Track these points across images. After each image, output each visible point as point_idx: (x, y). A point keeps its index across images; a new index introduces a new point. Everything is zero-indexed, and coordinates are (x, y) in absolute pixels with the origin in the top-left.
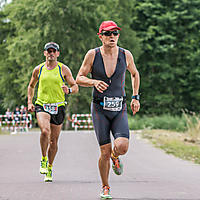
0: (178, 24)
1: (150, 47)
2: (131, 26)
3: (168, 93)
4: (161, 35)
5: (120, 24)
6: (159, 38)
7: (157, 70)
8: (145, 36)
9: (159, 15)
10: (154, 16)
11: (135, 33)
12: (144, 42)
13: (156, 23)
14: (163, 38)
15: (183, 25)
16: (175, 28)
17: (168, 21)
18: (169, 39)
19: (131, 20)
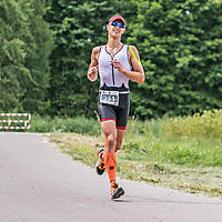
0: (96, 17)
1: (64, 41)
2: (44, 17)
3: (83, 93)
4: (77, 28)
5: (32, 14)
6: (75, 32)
7: (72, 66)
8: (59, 28)
9: (76, 5)
10: (70, 7)
11: (48, 25)
12: (58, 35)
13: (71, 14)
14: (79, 31)
15: (102, 17)
16: (93, 20)
17: (85, 12)
18: (86, 33)
19: (45, 11)
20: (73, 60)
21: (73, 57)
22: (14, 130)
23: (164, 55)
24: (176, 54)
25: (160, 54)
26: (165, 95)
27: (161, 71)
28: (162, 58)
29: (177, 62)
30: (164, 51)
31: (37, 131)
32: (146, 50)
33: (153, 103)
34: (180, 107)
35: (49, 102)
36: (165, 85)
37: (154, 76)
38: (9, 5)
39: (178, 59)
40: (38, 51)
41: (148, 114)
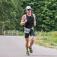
0: (34, 6)
2: (21, 6)
5: (18, 5)
8: (25, 9)
9: (29, 3)
10: (28, 3)
11: (22, 8)
13: (28, 5)
15: (36, 6)
16: (34, 7)
17: (32, 5)
18: (32, 10)
19: (21, 4)
22: (14, 35)
23: (52, 15)
24: (55, 15)
25: (51, 15)
26: (52, 25)
27: (51, 19)
28: (51, 16)
29: (55, 17)
30: (52, 14)
31: (20, 35)
32: (47, 14)
33: (49, 27)
34: (56, 28)
35: (22, 28)
36: (52, 23)
37: (49, 21)
38: (12, 3)
39: (55, 16)
40: (20, 15)
41: (48, 30)
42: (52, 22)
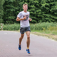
3: (13, 16)
20: (10, 6)
21: (10, 5)
27: (37, 8)
28: (37, 4)
29: (42, 5)
30: (38, 2)
32: (32, 2)
34: (43, 19)
36: (38, 13)
37: (35, 10)
39: (42, 4)
42: (38, 11)
